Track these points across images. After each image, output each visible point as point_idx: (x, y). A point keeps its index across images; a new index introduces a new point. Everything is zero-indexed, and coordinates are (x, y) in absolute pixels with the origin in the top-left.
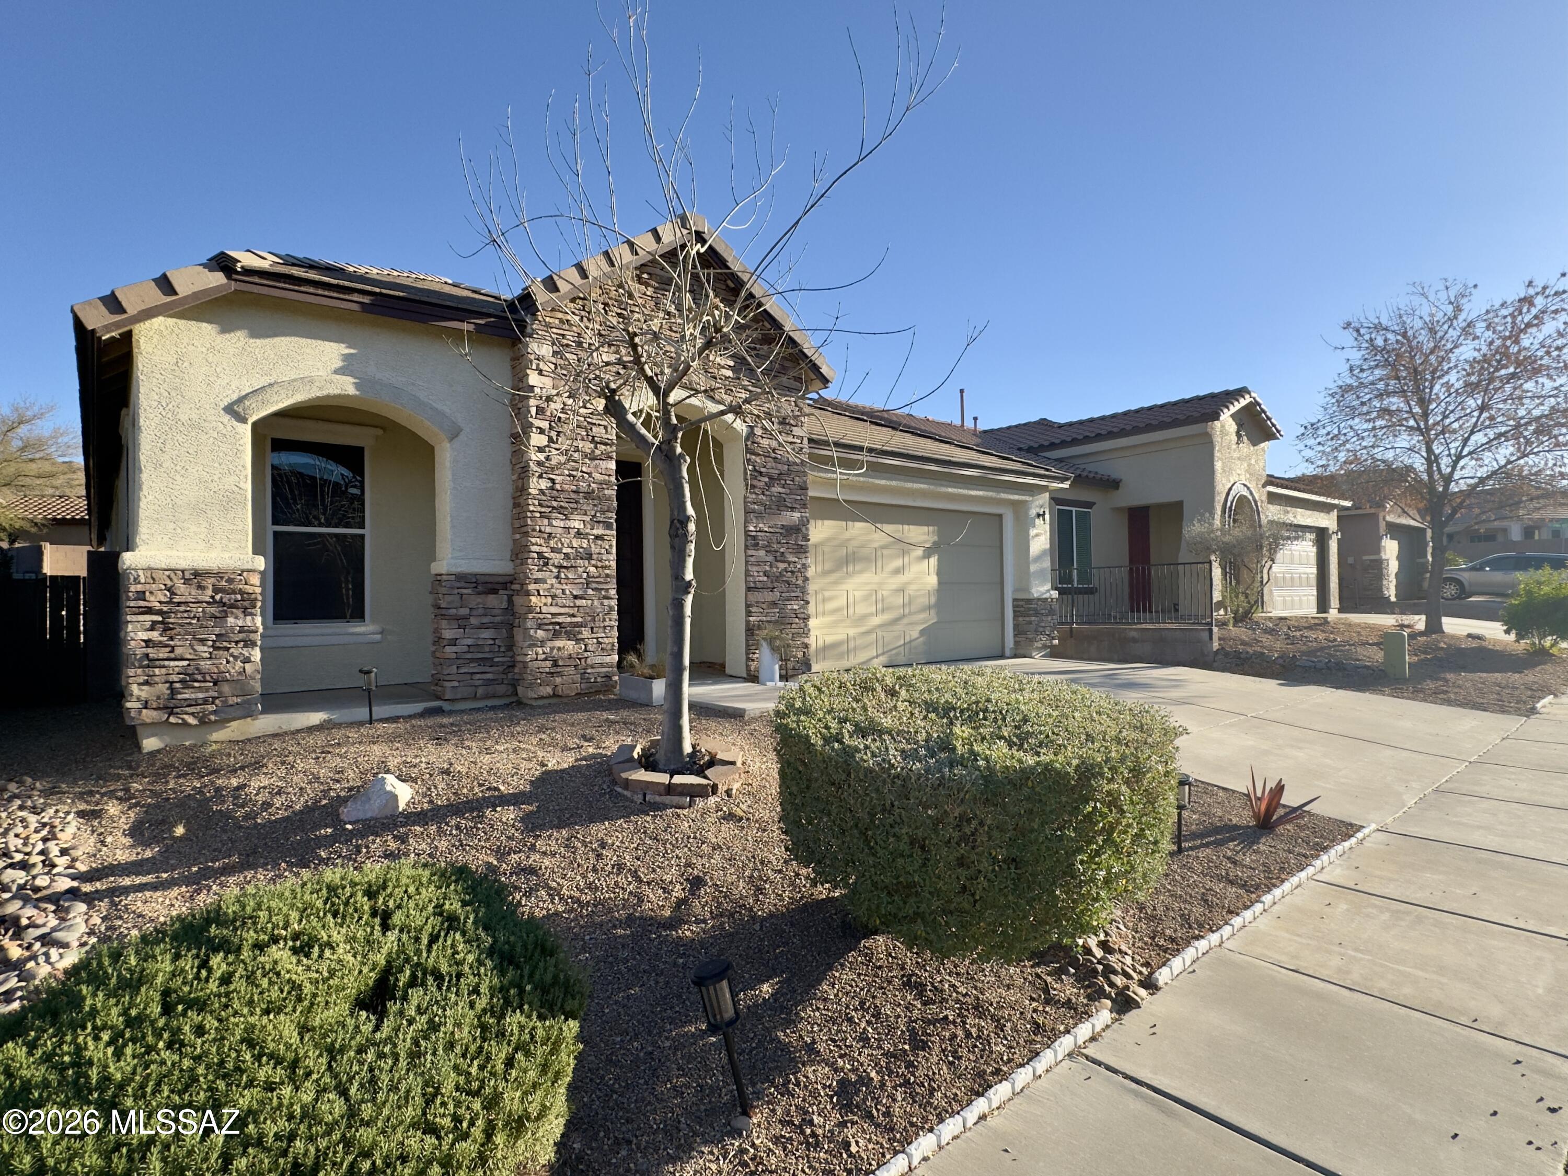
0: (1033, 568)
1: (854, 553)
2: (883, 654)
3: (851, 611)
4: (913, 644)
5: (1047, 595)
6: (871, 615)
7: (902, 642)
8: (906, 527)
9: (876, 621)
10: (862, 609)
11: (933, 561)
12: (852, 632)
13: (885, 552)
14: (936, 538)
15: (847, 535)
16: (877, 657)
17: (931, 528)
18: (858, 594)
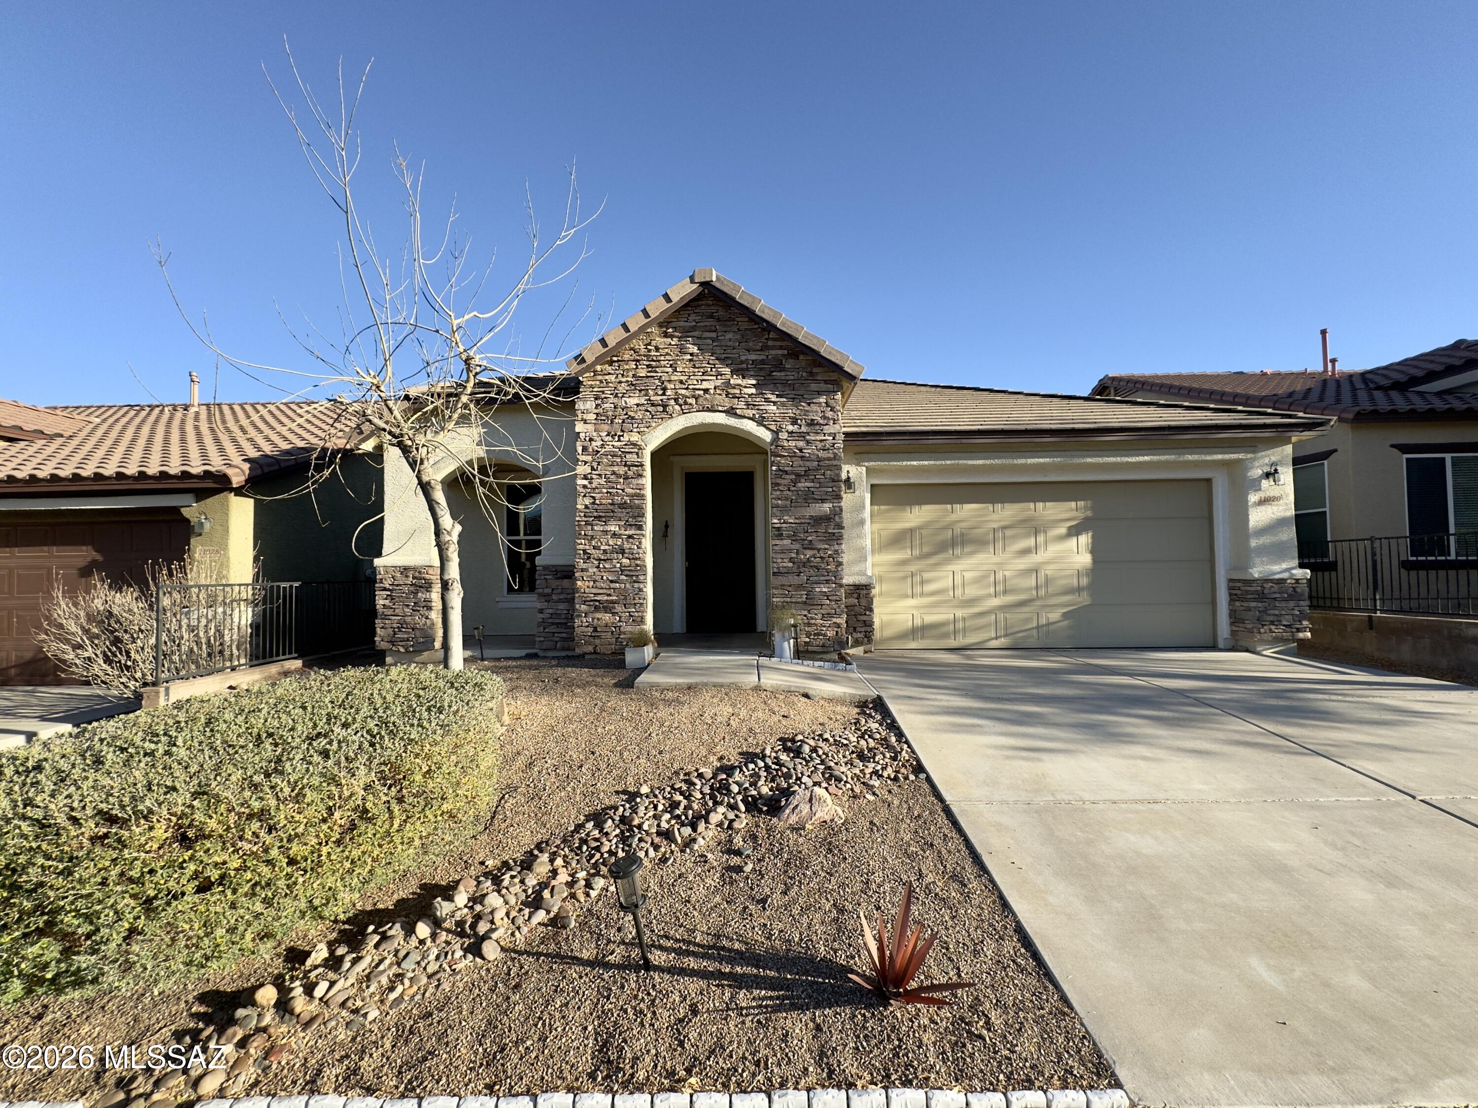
0: (1254, 543)
1: (962, 535)
2: (1006, 636)
3: (959, 592)
4: (1051, 627)
5: (1285, 575)
6: (990, 596)
7: (1034, 624)
8: (1040, 505)
9: (996, 602)
10: (972, 592)
11: (1085, 539)
12: (959, 613)
13: (1008, 533)
14: (1089, 513)
15: (954, 517)
16: (996, 638)
17: (1081, 504)
18: (968, 575)
